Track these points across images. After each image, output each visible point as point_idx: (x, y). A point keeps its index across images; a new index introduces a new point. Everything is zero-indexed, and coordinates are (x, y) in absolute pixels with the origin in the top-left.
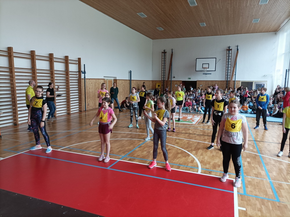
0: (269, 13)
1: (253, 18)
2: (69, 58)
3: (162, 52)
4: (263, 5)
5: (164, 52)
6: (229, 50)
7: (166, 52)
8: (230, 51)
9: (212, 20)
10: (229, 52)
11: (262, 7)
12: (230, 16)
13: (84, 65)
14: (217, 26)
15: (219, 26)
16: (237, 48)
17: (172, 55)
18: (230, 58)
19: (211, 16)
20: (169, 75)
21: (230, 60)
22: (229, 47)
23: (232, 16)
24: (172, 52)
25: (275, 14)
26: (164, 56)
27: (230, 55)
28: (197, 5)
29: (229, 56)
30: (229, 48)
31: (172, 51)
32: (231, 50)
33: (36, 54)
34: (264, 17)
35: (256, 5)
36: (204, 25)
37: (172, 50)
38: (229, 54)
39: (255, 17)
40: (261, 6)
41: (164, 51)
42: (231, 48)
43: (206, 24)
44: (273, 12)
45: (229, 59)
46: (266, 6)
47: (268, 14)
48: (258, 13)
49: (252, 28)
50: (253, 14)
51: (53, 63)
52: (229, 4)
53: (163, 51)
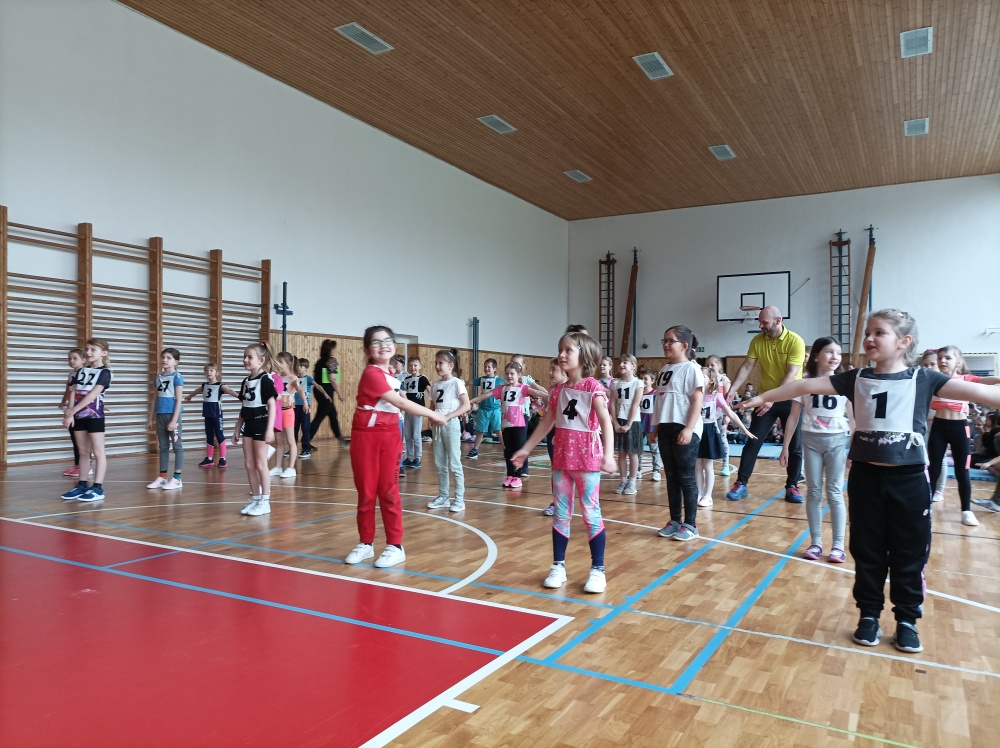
0: (956, 91)
1: (903, 118)
2: (225, 258)
3: (601, 262)
4: (919, 62)
5: (609, 262)
6: (839, 243)
7: (614, 261)
8: (845, 248)
9: (749, 131)
10: (840, 251)
11: (919, 68)
12: (809, 114)
13: (285, 284)
14: (779, 158)
15: (783, 156)
16: (871, 235)
17: (635, 269)
18: (845, 270)
19: (738, 115)
20: (625, 337)
21: (845, 281)
22: (840, 234)
23: (820, 114)
24: (635, 259)
25: (980, 94)
26: (609, 274)
27: (845, 261)
28: (671, 73)
29: (841, 266)
30: (840, 238)
31: (635, 255)
32: (847, 242)
33: (95, 235)
34: (942, 112)
35: (893, 61)
36: (728, 153)
37: (635, 251)
38: (840, 257)
39: (908, 114)
40: (912, 62)
41: (608, 256)
42: (845, 238)
43: (734, 149)
44: (969, 86)
45: (840, 276)
46: (933, 63)
47: (954, 98)
48: (913, 94)
49: (913, 161)
50: (896, 101)
51: (161, 270)
52: (790, 64)
53: (604, 259)
